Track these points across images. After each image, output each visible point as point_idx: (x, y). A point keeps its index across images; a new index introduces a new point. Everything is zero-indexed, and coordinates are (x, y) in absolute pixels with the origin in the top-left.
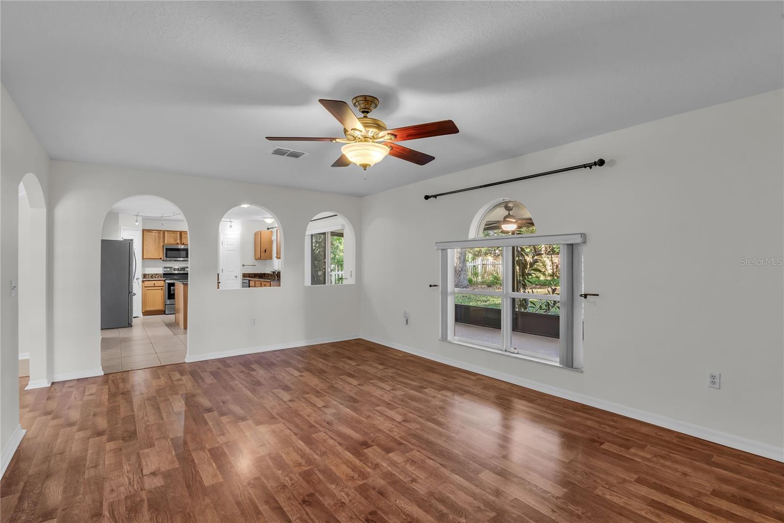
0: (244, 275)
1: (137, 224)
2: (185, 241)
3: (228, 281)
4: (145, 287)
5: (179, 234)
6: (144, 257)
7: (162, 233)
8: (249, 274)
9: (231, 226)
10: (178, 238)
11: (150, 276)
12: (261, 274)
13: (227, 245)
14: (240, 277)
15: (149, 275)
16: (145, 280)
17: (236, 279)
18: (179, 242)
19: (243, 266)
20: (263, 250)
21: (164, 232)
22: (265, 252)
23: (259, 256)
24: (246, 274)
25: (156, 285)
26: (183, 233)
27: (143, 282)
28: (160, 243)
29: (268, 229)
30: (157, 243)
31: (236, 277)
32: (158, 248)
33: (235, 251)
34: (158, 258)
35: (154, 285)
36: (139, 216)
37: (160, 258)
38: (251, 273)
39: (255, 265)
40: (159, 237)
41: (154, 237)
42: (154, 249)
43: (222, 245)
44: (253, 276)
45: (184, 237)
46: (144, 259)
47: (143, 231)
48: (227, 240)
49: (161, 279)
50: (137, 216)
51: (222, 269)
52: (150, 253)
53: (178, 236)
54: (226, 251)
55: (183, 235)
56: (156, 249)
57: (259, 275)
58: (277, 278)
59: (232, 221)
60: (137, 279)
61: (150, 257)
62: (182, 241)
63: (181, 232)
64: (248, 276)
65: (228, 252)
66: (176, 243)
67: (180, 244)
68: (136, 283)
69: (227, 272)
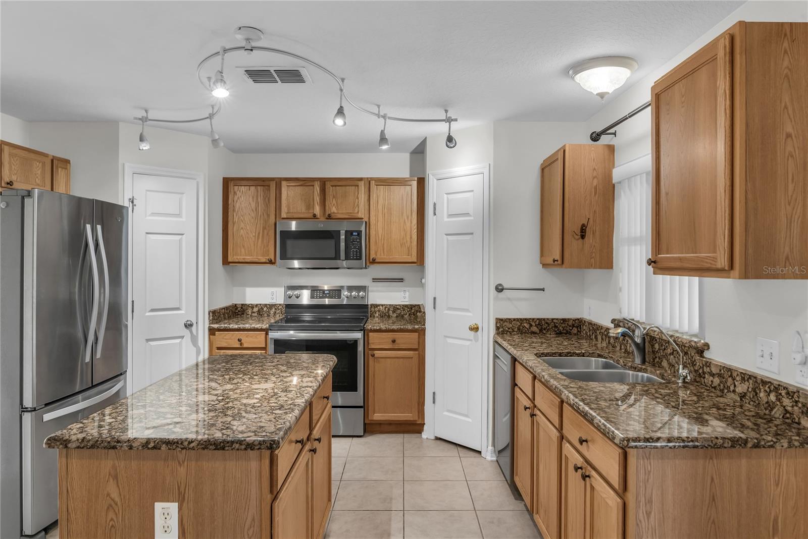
0: (503, 327)
1: (145, 146)
2: (334, 210)
3: (450, 341)
4: (219, 348)
5: (317, 188)
6: (230, 260)
7: (272, 185)
8: (521, 320)
9: (450, 139)
10: (317, 199)
11: (256, 310)
12: (564, 320)
13: (450, 216)
14: (489, 331)
16: (216, 326)
17: (476, 340)
18: (317, 210)
19: (499, 289)
20: (573, 226)
21: (278, 182)
22: (583, 237)
23: (557, 256)
24: (510, 320)
25: (245, 345)
26: (328, 185)
27: (212, 332)
28: (268, 216)
29: (595, 137)
30: (261, 216)
31: (475, 329)
32: (263, 232)
33: (472, 234)
34: (264, 260)
35: (241, 344)
36: (150, 120)
37: (271, 262)
38: (526, 319)
39: (543, 290)
40: (267, 198)
41: (253, 201)
42: (254, 234)
43: (435, 214)
44: (534, 329)
45: (334, 197)
46: (231, 264)
47: (227, 182)
48: (451, 196)
49: (256, 326)
50: (144, 120)
51: (435, 299)
52: (244, 246)
53: (316, 192)
54: (446, 235)
55: (330, 190)
56: (259, 233)
57: (556, 327)
58: (638, 361)
59: (452, 120)
60: (188, 326)
61: (244, 259)
62: (327, 208)
63: (324, 182)
64: (516, 330)
65: (450, 238)
66: (311, 215)
67: (323, 219)
68: (182, 337)
69: (450, 309)
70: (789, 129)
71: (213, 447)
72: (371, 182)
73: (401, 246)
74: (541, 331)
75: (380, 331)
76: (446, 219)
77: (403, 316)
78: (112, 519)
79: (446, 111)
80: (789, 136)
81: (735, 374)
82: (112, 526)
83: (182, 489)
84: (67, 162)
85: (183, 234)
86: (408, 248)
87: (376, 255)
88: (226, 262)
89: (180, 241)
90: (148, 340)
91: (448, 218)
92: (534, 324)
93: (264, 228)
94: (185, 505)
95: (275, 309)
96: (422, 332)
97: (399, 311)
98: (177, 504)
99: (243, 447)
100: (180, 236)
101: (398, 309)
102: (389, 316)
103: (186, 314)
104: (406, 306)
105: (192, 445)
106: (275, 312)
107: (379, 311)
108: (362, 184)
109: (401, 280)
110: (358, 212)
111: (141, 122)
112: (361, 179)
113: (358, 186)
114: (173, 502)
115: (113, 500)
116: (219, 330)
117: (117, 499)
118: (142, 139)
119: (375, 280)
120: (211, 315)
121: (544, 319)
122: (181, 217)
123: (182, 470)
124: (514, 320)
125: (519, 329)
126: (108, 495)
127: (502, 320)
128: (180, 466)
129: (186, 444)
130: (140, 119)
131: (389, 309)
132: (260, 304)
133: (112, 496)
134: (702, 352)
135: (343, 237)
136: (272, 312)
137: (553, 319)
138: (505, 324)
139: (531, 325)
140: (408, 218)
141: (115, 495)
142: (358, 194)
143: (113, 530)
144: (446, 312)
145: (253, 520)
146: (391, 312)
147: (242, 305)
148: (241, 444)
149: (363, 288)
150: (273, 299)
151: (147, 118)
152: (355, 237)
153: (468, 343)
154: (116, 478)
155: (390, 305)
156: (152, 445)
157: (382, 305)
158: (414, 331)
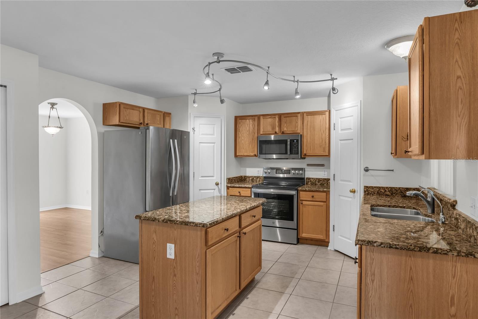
0: (369, 191)
1: (196, 105)
2: (285, 129)
3: (341, 198)
4: (231, 195)
5: (277, 119)
6: (237, 154)
7: (256, 118)
8: (380, 188)
9: (333, 89)
10: (277, 124)
11: (251, 179)
12: (407, 189)
13: (342, 130)
14: (360, 194)
15: (249, 177)
16: (229, 185)
17: (354, 197)
18: (277, 130)
19: (367, 170)
20: (401, 134)
21: (259, 117)
22: (408, 139)
23: (393, 151)
24: (372, 187)
25: (242, 195)
26: (282, 116)
27: (228, 188)
28: (254, 133)
30: (251, 134)
31: (353, 192)
32: (252, 141)
33: (352, 139)
34: (252, 155)
35: (240, 194)
36: (197, 94)
37: (255, 156)
38: (382, 187)
39: (393, 171)
40: (254, 125)
41: (248, 126)
42: (248, 142)
43: (334, 129)
44: (388, 193)
45: (285, 123)
46: (238, 157)
47: (236, 118)
48: (343, 119)
49: (246, 186)
50: (195, 94)
51: (334, 175)
52: (243, 148)
53: (276, 121)
54: (340, 140)
55: (283, 120)
56: (250, 142)
57: (401, 192)
58: (429, 211)
59: (334, 79)
60: (217, 184)
61: (243, 154)
62: (282, 128)
63: (280, 116)
64: (376, 193)
65: (342, 142)
66: (274, 132)
67: (280, 134)
68: (215, 189)
69: (341, 180)
70: (459, 73)
71: (184, 224)
72: (304, 114)
73: (320, 147)
74: (392, 194)
75: (306, 191)
76: (340, 132)
77: (323, 184)
78: (154, 248)
79: (331, 75)
80: (459, 77)
82: (154, 250)
83: (176, 239)
84: (170, 114)
85: (215, 143)
86: (324, 148)
87: (307, 152)
88: (236, 156)
89: (214, 146)
90: (200, 190)
91: (341, 131)
92: (387, 190)
93: (253, 139)
94: (176, 245)
95: (260, 179)
96: (328, 193)
97: (321, 182)
98: (174, 245)
99: (194, 225)
100: (214, 144)
101: (321, 180)
102: (316, 184)
103: (216, 179)
104: (325, 179)
105: (178, 222)
106: (259, 180)
107: (311, 181)
108: (299, 115)
109: (323, 165)
110: (297, 130)
111: (194, 95)
112: (299, 113)
113: (297, 116)
114: (173, 244)
115: (154, 240)
116: (231, 187)
117: (156, 240)
118: (194, 102)
119: (308, 165)
120: (227, 180)
121: (394, 188)
122: (214, 135)
123: (176, 232)
124: (375, 187)
125: (378, 193)
126: (153, 238)
127: (367, 187)
128: (175, 230)
129: (176, 222)
130: (193, 94)
131: (316, 181)
132: (253, 176)
133: (154, 239)
134: (454, 206)
135: (289, 143)
136: (258, 180)
137: (400, 188)
138: (370, 189)
139: (386, 191)
140: (324, 132)
141: (155, 239)
142: (297, 120)
143: (155, 252)
144: (340, 182)
145: (199, 255)
146: (317, 182)
147: (245, 176)
148: (193, 224)
149: (302, 169)
150: (258, 174)
151: (196, 93)
152: (295, 143)
153: (350, 199)
154: (155, 232)
155: (317, 178)
156: (165, 221)
157: (312, 178)
158: (324, 192)
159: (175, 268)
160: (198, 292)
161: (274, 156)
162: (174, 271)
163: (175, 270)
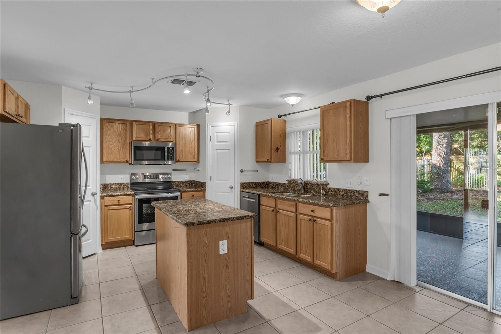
0: (244, 186)
1: (90, 102)
2: (159, 137)
3: (218, 193)
4: (106, 206)
5: (151, 126)
6: (104, 160)
7: (128, 123)
8: (250, 183)
9: (229, 112)
10: (151, 131)
12: (263, 182)
13: (218, 142)
14: (237, 188)
16: (105, 194)
17: (232, 192)
18: (151, 137)
19: (242, 171)
20: (274, 148)
21: (131, 122)
22: (277, 151)
23: (269, 158)
24: (246, 183)
25: (121, 203)
26: (156, 125)
27: (102, 197)
28: (126, 139)
29: (280, 116)
30: (122, 139)
32: (123, 146)
33: (229, 149)
34: (124, 161)
35: (119, 203)
36: (94, 89)
37: (127, 162)
38: (251, 183)
39: (257, 171)
40: (125, 130)
41: (117, 131)
42: (118, 148)
43: (211, 141)
44: (254, 186)
45: (159, 131)
46: (104, 163)
47: (103, 120)
48: (218, 134)
49: (127, 193)
50: (90, 88)
51: (211, 176)
52: (112, 154)
53: (150, 129)
54: (217, 150)
55: (157, 128)
56: (121, 147)
57: (261, 185)
58: (303, 192)
59: (231, 105)
61: (112, 160)
62: (156, 136)
63: (154, 124)
64: (248, 187)
65: (218, 151)
66: (148, 139)
67: (153, 141)
68: (90, 201)
69: (218, 180)
71: (241, 219)
72: (177, 125)
73: (190, 154)
74: (256, 187)
75: (187, 191)
76: (216, 143)
77: (186, 186)
78: (205, 250)
79: (228, 101)
81: (340, 190)
82: (205, 252)
83: (228, 235)
85: (90, 147)
86: (193, 155)
87: (179, 158)
88: (102, 161)
89: (89, 150)
91: (217, 143)
92: (254, 184)
93: (123, 145)
94: (229, 240)
95: (124, 185)
96: (204, 191)
97: (185, 184)
98: (226, 241)
99: (249, 218)
100: (89, 148)
101: (184, 183)
102: (180, 186)
104: (188, 181)
105: (234, 219)
106: (124, 187)
107: (176, 184)
108: (172, 126)
109: (185, 169)
110: (171, 138)
112: (172, 124)
113: (171, 127)
114: (225, 240)
115: (205, 243)
116: (106, 196)
117: (207, 242)
118: (89, 98)
119: (174, 170)
120: (102, 189)
121: (257, 182)
122: (89, 138)
123: (228, 229)
124: (247, 183)
125: (249, 186)
126: (204, 241)
127: (243, 183)
128: (227, 227)
129: (232, 219)
130: (88, 88)
131: (180, 183)
132: (115, 184)
133: (205, 242)
134: (327, 185)
135: (166, 150)
136: (122, 187)
137: (260, 182)
138: (244, 185)
139: (253, 185)
140: (193, 142)
141: (206, 241)
142: (171, 130)
143: (206, 254)
144: (216, 182)
145: (249, 242)
146: (181, 184)
147: (105, 184)
148: (248, 217)
149: (170, 174)
150: (122, 180)
151: (92, 88)
152: (171, 150)
153: (227, 194)
154: (206, 235)
155: (181, 181)
156: (222, 220)
157: (177, 181)
158: (201, 191)
159: (227, 261)
160: (248, 272)
161: (146, 162)
162: (227, 264)
163: (228, 262)
